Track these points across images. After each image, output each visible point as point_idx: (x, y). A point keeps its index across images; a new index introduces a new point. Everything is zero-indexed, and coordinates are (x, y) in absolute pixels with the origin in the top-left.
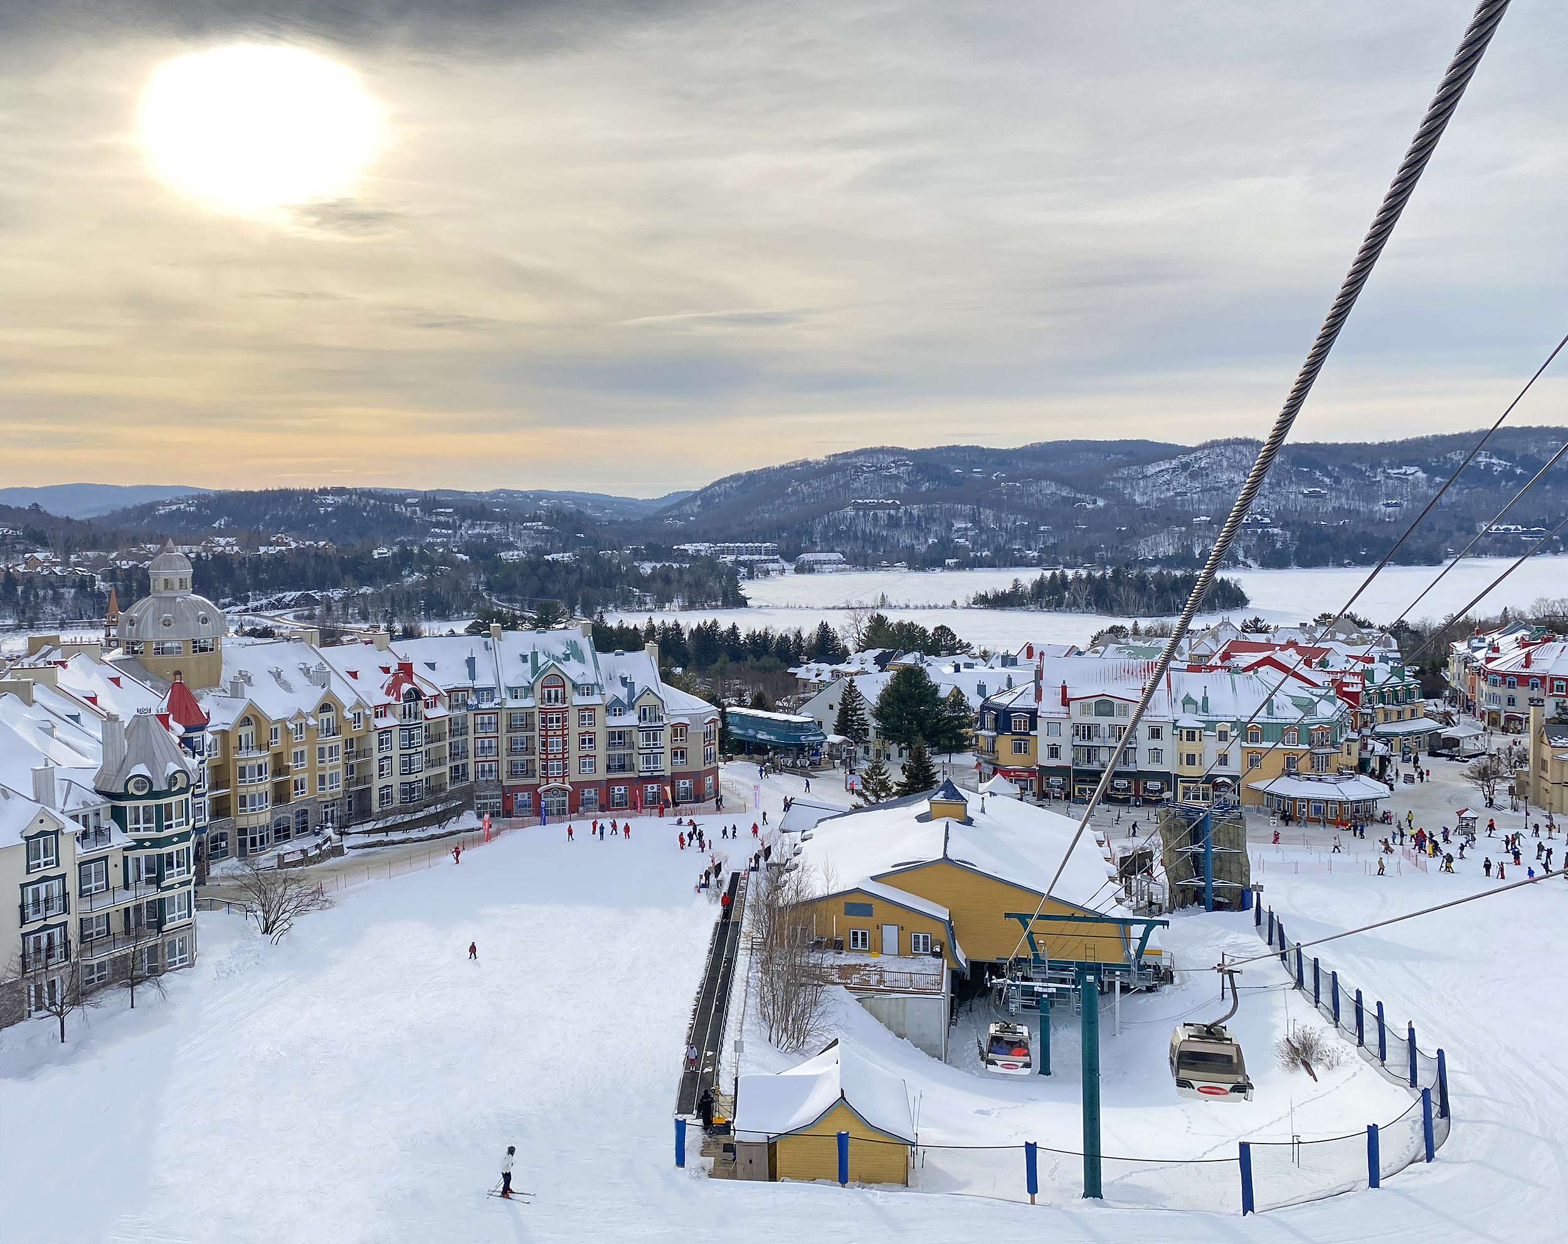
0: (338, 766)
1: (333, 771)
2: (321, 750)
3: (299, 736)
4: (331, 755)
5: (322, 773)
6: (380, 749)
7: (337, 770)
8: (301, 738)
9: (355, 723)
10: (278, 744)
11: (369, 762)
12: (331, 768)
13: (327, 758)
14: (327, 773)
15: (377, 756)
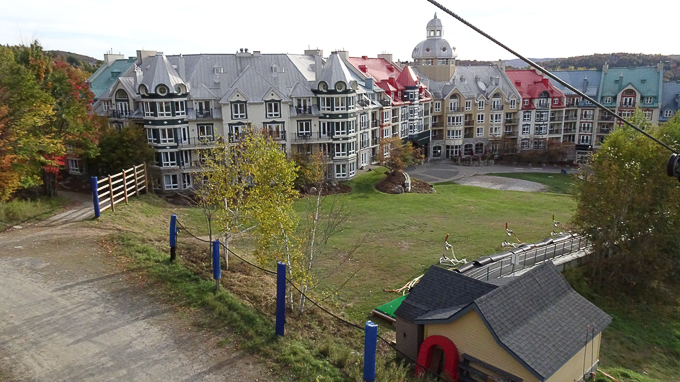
0: (500, 124)
1: (497, 127)
2: (492, 116)
3: (481, 107)
4: (496, 119)
5: (491, 127)
6: (524, 120)
7: (499, 126)
9: (511, 105)
11: (517, 126)
12: (496, 125)
13: (494, 120)
14: (494, 127)
15: (521, 123)
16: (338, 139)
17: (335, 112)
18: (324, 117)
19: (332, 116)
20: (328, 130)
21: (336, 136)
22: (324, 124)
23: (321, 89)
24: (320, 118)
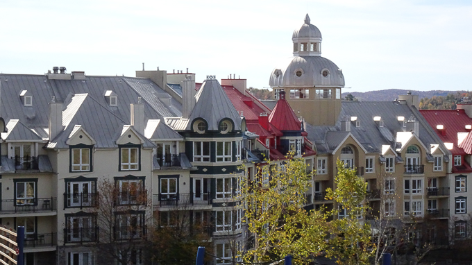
0: (419, 197)
1: (417, 201)
2: (407, 183)
3: (389, 168)
4: (414, 187)
5: (407, 201)
6: (456, 190)
7: (419, 200)
8: (391, 170)
9: (436, 165)
10: (372, 171)
11: (446, 199)
12: (414, 198)
13: (411, 189)
14: (412, 201)
15: (453, 195)
16: (219, 205)
17: (217, 163)
18: (200, 170)
19: (212, 170)
20: (205, 191)
21: (217, 200)
22: (198, 182)
23: (196, 129)
24: (192, 172)
